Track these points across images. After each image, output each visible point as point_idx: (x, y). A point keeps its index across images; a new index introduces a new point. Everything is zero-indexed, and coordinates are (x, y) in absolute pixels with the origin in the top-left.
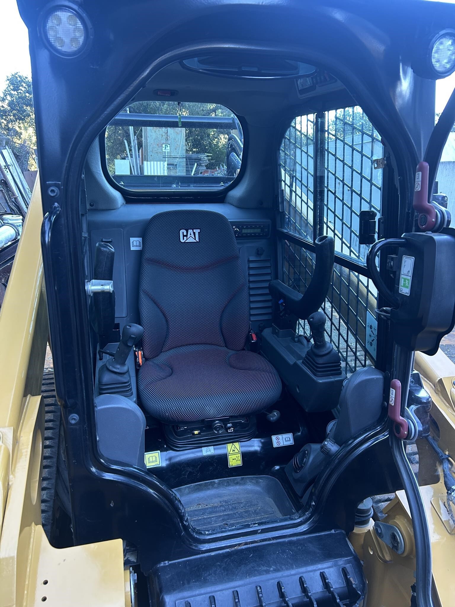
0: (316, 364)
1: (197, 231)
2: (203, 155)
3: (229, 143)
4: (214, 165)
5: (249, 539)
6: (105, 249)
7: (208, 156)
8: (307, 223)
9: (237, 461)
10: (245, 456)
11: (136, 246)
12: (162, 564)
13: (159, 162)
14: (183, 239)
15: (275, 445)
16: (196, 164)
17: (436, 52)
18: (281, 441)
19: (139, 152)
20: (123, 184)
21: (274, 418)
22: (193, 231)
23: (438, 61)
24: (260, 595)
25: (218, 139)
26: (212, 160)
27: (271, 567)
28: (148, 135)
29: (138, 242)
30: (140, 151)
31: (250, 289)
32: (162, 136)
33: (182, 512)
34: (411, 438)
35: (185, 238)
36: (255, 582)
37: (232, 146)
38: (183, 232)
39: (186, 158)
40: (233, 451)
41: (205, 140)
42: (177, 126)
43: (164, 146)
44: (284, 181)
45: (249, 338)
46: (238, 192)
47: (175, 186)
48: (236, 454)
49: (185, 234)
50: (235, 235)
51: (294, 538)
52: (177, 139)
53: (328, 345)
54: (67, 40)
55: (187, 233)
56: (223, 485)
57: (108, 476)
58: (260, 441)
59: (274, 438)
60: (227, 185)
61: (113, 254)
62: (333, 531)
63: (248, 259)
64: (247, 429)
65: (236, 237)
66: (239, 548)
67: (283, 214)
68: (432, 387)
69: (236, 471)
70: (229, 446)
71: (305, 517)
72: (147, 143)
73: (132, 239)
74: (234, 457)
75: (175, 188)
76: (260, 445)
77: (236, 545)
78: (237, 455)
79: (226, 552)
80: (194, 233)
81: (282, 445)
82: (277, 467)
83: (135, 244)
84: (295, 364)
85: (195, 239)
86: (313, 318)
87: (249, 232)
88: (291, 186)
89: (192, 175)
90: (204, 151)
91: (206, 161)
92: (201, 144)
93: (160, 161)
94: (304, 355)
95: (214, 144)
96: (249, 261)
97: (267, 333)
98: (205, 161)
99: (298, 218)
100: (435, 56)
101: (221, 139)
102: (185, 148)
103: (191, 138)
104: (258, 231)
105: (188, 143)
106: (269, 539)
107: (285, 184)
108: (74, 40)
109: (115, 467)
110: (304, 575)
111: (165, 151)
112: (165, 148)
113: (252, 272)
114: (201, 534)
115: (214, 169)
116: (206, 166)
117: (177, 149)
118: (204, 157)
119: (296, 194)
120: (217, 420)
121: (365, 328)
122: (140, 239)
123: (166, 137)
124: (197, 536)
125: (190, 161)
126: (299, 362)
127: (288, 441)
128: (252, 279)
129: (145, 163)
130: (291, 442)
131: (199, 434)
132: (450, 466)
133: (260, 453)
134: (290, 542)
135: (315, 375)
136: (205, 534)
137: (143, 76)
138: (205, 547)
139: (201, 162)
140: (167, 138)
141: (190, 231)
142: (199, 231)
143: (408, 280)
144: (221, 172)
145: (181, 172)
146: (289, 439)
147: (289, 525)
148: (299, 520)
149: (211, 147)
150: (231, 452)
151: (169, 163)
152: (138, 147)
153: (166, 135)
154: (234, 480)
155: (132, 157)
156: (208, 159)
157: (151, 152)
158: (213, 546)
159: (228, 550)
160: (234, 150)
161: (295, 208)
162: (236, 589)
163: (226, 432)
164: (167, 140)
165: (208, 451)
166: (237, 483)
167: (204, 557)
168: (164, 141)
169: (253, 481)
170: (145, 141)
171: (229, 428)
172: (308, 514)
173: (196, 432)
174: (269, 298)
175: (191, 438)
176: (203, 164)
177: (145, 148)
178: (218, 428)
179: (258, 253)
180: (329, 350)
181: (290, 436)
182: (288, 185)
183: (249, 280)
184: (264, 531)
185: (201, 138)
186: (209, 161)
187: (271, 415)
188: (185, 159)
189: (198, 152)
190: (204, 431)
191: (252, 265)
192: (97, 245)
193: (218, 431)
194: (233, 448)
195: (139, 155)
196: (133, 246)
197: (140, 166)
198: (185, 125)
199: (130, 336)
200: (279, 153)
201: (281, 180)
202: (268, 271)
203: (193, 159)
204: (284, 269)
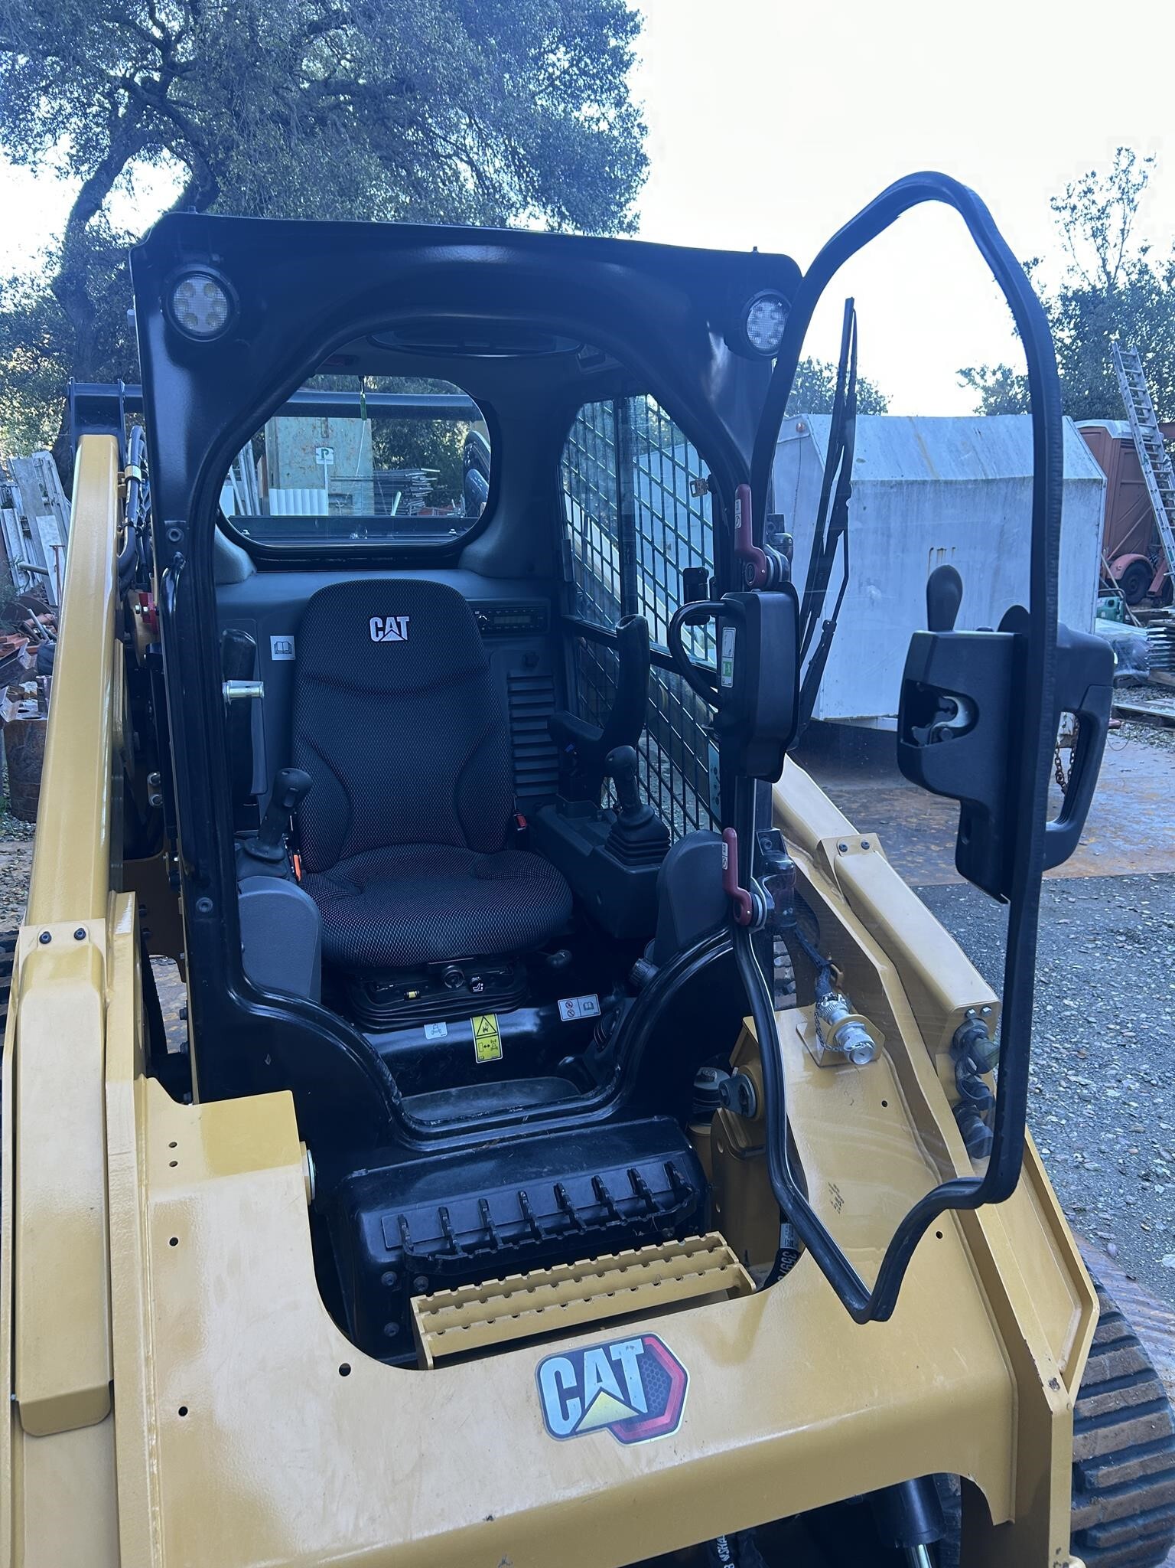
0: (625, 844)
1: (404, 620)
2: (417, 471)
3: (468, 450)
4: (446, 496)
5: (508, 1132)
6: (239, 639)
7: (428, 475)
8: (612, 601)
9: (492, 1049)
10: (507, 1042)
11: (283, 652)
12: (356, 1174)
13: (307, 491)
14: (377, 636)
15: (565, 1016)
16: (399, 494)
17: (754, 322)
18: (576, 1009)
19: (256, 467)
20: (248, 533)
21: (560, 962)
22: (396, 619)
23: (758, 335)
24: (525, 1201)
25: (454, 433)
26: (439, 483)
27: (545, 1167)
28: (278, 426)
29: (286, 644)
30: (260, 463)
31: (514, 733)
32: (315, 427)
33: (388, 1079)
34: (758, 922)
35: (381, 633)
36: (518, 1188)
37: (473, 455)
38: (375, 622)
39: (375, 482)
40: (485, 1030)
41: (422, 436)
42: (358, 416)
43: (319, 451)
44: (572, 524)
45: (513, 823)
46: (483, 548)
47: (357, 536)
48: (490, 1035)
49: (380, 625)
50: (480, 628)
51: (588, 1131)
52: (351, 435)
53: (645, 809)
54: (202, 318)
55: (384, 623)
56: (467, 1098)
57: (262, 1011)
58: (537, 1014)
59: (562, 1004)
60: (463, 534)
61: (253, 647)
62: (655, 1119)
63: (508, 674)
64: (510, 987)
65: (481, 631)
66: (492, 1146)
67: (571, 587)
68: (809, 859)
69: (491, 1070)
70: (477, 1023)
71: (604, 1095)
72: (277, 445)
73: (274, 639)
74: (487, 1041)
75: (356, 540)
76: (538, 1021)
77: (485, 1143)
78: (493, 1038)
79: (467, 1154)
80: (399, 625)
81: (577, 1016)
82: (569, 1059)
83: (280, 648)
84: (594, 852)
85: (400, 635)
86: (612, 756)
87: (507, 622)
88: (583, 534)
89: (393, 514)
90: (419, 461)
91: (426, 486)
92: (410, 445)
93: (311, 486)
94: (606, 836)
95: (444, 446)
96: (510, 680)
97: (547, 812)
98: (422, 486)
99: (597, 592)
100: (752, 329)
101: (460, 433)
102: (370, 456)
103: (385, 431)
104: (526, 619)
105: (378, 443)
106: (544, 1133)
107: (574, 529)
108: (214, 315)
109: (271, 996)
110: (600, 1175)
111: (321, 463)
112: (323, 457)
113: (516, 700)
114: (424, 1124)
115: (445, 506)
116: (425, 499)
117: (352, 458)
118: (419, 476)
119: (593, 548)
120: (451, 964)
121: (707, 774)
122: (290, 639)
123: (324, 429)
124: (417, 1127)
125: (384, 489)
126: (600, 849)
127: (589, 1009)
128: (517, 714)
129: (273, 492)
130: (595, 1011)
131: (418, 996)
132: (834, 979)
133: (537, 1033)
134: (579, 1136)
135: (625, 863)
136: (429, 1126)
137: (310, 361)
138: (430, 1146)
139: (413, 489)
140: (326, 432)
141: (390, 620)
142: (407, 619)
143: (730, 663)
144: (457, 510)
145: (363, 508)
146: (590, 1006)
147: (577, 1108)
148: (596, 1100)
149: (436, 453)
150: (481, 1033)
151: (333, 492)
152: (254, 457)
153: (323, 425)
154: (488, 1089)
155: (238, 479)
156: (430, 481)
157: (288, 467)
158: (444, 1144)
159: (471, 1150)
160: (477, 464)
161: (592, 573)
162: (484, 1198)
163: (469, 993)
164: (328, 437)
165: (436, 1033)
166: (494, 1094)
167: (430, 1162)
168: (320, 440)
169: (525, 1090)
170: (271, 442)
171: (475, 984)
172: (610, 1089)
173: (412, 994)
174: (553, 750)
175: (402, 1004)
176: (417, 495)
177: (271, 457)
178: (453, 978)
179: (528, 663)
180: (649, 816)
181: (593, 999)
182: (577, 531)
183: (510, 715)
184: (532, 1119)
185: (409, 430)
186: (432, 486)
187: (555, 956)
188: (372, 484)
189: (403, 466)
190: (428, 992)
191: (515, 687)
192: (225, 633)
193: (453, 985)
194: (483, 1025)
195: (256, 472)
196: (276, 653)
197: (260, 500)
198: (374, 412)
199: (289, 790)
200: (560, 471)
201: (566, 522)
202: (549, 698)
203: (391, 483)
204: (579, 694)
